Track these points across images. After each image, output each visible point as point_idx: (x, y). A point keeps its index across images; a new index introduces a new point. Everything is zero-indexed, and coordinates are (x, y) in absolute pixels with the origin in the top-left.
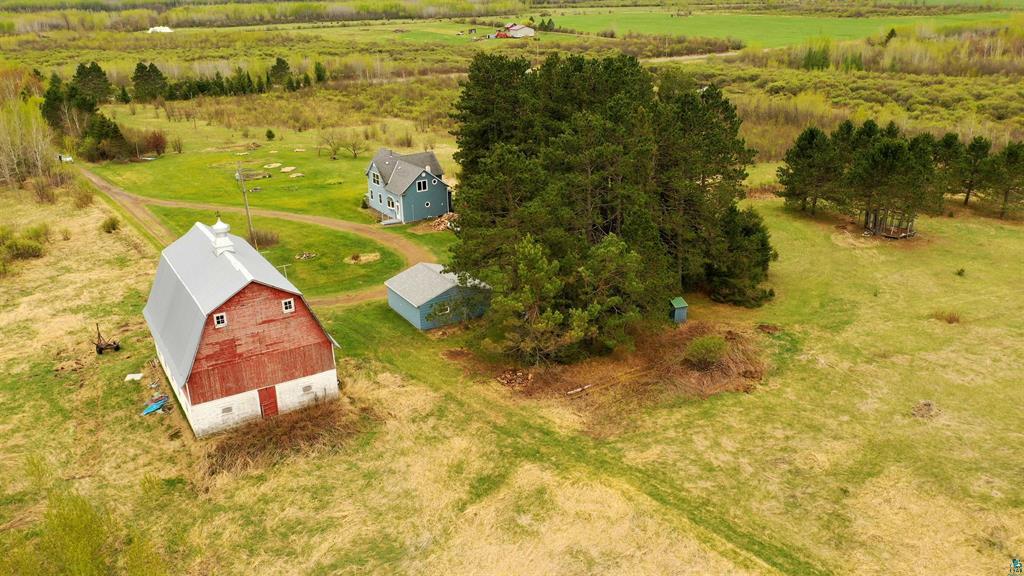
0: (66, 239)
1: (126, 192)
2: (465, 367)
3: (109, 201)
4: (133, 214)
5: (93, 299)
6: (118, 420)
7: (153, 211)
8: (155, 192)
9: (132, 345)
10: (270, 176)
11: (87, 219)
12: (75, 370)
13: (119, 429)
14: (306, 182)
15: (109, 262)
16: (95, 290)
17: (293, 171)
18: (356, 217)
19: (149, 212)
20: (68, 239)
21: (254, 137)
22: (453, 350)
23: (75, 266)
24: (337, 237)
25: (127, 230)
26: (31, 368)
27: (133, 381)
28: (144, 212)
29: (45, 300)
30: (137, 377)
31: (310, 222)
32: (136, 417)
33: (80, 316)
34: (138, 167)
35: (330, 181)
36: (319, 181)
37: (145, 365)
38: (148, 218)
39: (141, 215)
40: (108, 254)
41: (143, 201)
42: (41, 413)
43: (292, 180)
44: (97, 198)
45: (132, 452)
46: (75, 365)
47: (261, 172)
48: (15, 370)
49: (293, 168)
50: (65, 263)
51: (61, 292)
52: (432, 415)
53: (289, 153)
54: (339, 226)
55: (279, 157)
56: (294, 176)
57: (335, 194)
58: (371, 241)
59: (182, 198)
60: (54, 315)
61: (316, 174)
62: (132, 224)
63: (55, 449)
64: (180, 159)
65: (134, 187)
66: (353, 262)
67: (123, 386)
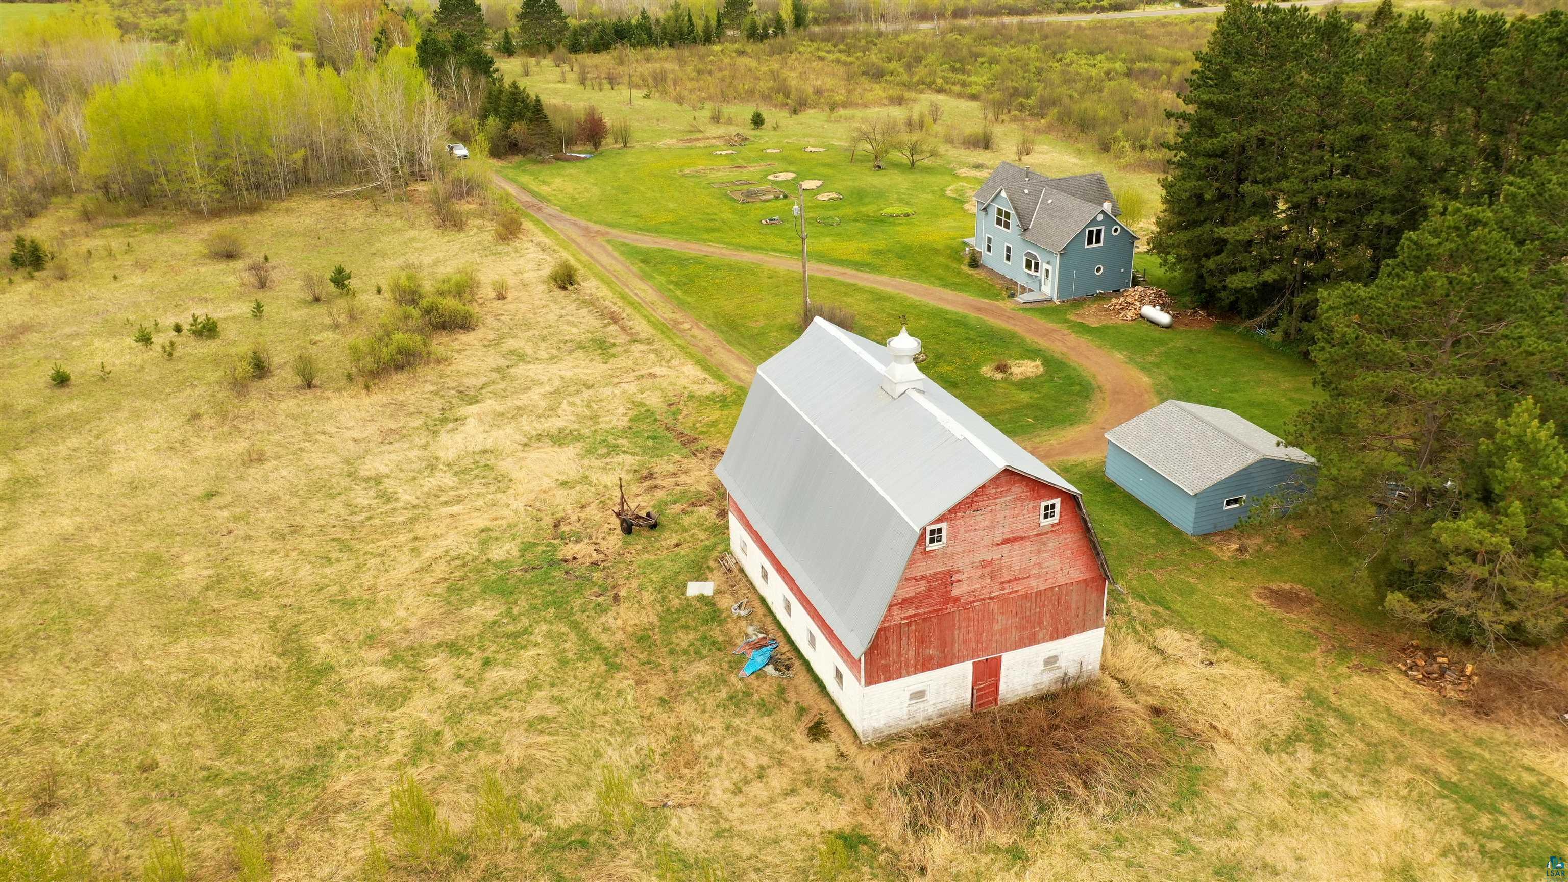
0: (501, 297)
1: (567, 216)
2: (1316, 629)
3: (546, 231)
4: (591, 256)
5: (580, 419)
6: (704, 683)
7: (622, 253)
8: (612, 218)
9: (675, 520)
10: (786, 197)
11: (521, 261)
12: (595, 564)
13: (711, 703)
14: (848, 211)
15: (581, 346)
16: (577, 400)
17: (819, 190)
18: (966, 285)
19: (616, 254)
20: (504, 298)
21: (730, 121)
22: (1275, 587)
23: (529, 350)
24: (946, 320)
25: (590, 286)
26: (523, 551)
27: (702, 598)
28: (609, 255)
29: (503, 414)
30: (707, 588)
31: (889, 290)
32: (733, 679)
33: (571, 450)
34: (571, 169)
35: (889, 210)
36: (869, 209)
37: (711, 563)
38: (618, 267)
39: (604, 259)
40: (575, 330)
41: (598, 232)
42: (564, 650)
43: (823, 206)
44: (527, 224)
45: (752, 759)
46: (594, 554)
47: (767, 187)
48: (498, 553)
49: (819, 183)
50: (511, 344)
51: (523, 400)
52: (1298, 738)
53: (798, 154)
54: (941, 299)
55: (788, 161)
56: (824, 197)
57: (908, 234)
58: (1013, 336)
59: (656, 230)
60: (525, 445)
61: (859, 196)
62: (596, 275)
63: (612, 733)
64: (630, 157)
65: (574, 207)
66: (999, 376)
67: (687, 607)
